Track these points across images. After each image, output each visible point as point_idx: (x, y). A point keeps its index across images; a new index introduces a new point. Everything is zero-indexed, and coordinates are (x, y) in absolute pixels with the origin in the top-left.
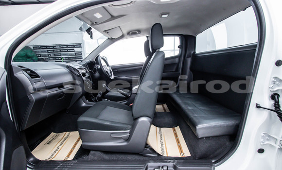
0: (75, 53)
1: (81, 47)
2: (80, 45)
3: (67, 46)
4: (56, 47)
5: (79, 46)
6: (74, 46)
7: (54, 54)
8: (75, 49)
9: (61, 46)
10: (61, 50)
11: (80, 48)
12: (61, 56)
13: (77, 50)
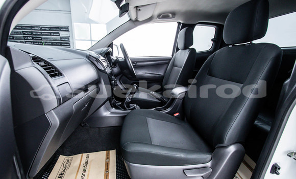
0: (61, 38)
1: (68, 31)
2: (68, 28)
3: (51, 28)
4: (35, 28)
5: (66, 29)
6: (59, 29)
7: (33, 37)
8: (61, 33)
9: (41, 28)
10: (41, 33)
11: (67, 33)
12: (41, 40)
13: (63, 34)
